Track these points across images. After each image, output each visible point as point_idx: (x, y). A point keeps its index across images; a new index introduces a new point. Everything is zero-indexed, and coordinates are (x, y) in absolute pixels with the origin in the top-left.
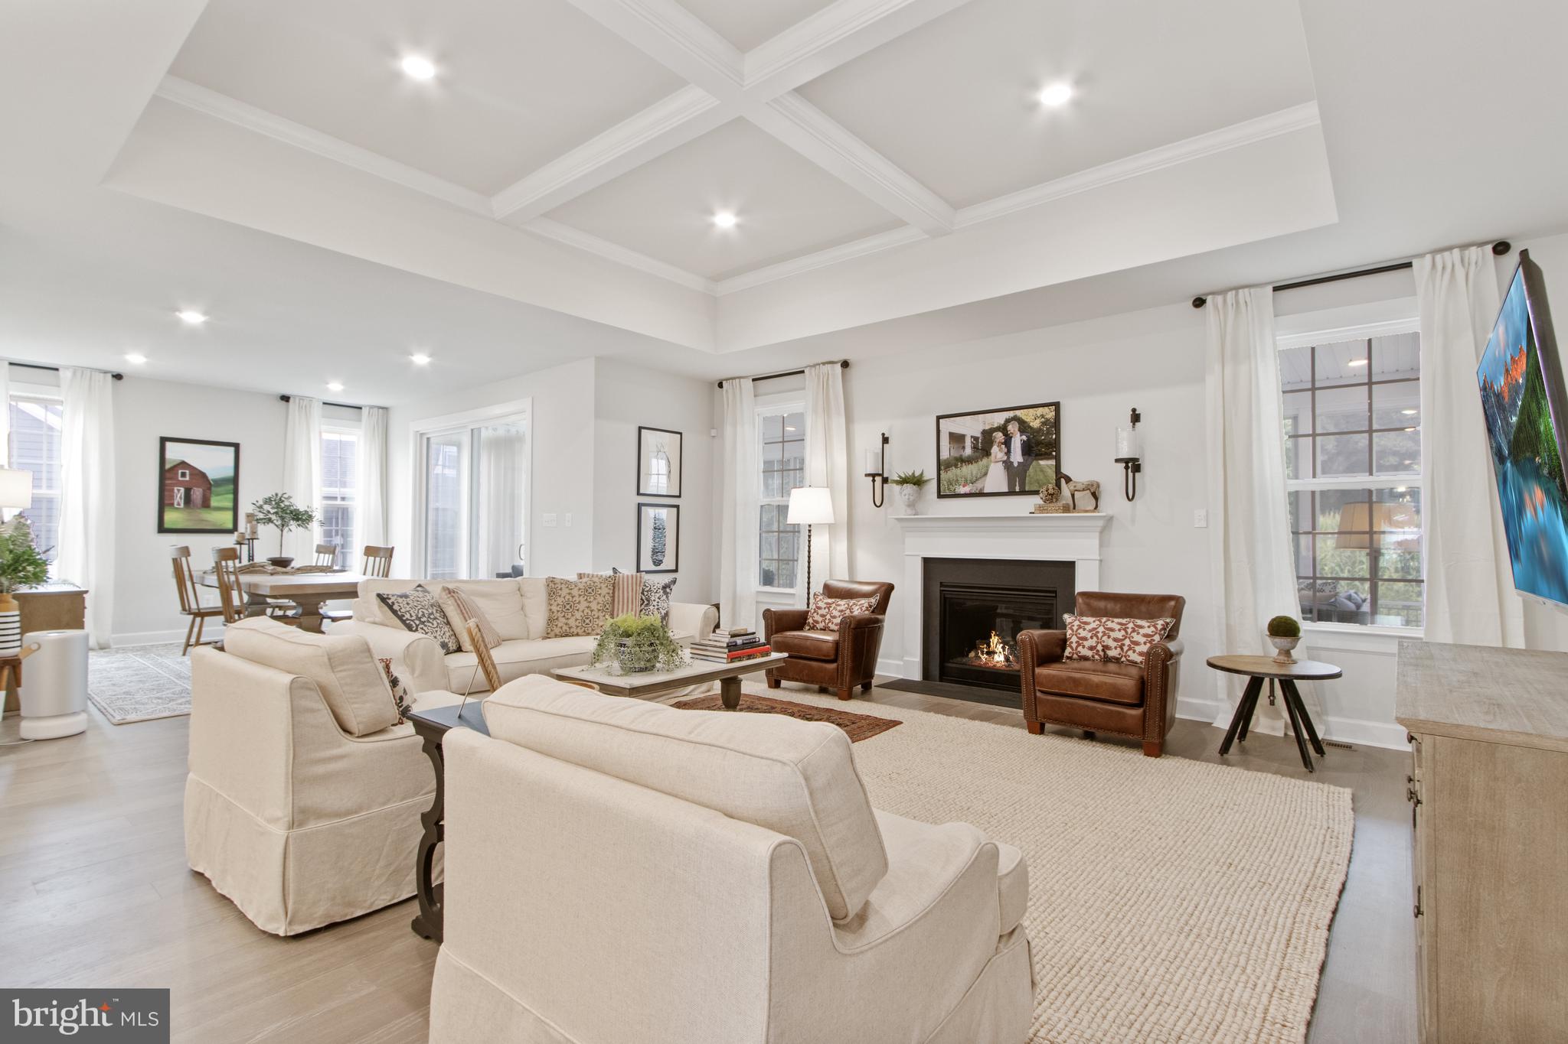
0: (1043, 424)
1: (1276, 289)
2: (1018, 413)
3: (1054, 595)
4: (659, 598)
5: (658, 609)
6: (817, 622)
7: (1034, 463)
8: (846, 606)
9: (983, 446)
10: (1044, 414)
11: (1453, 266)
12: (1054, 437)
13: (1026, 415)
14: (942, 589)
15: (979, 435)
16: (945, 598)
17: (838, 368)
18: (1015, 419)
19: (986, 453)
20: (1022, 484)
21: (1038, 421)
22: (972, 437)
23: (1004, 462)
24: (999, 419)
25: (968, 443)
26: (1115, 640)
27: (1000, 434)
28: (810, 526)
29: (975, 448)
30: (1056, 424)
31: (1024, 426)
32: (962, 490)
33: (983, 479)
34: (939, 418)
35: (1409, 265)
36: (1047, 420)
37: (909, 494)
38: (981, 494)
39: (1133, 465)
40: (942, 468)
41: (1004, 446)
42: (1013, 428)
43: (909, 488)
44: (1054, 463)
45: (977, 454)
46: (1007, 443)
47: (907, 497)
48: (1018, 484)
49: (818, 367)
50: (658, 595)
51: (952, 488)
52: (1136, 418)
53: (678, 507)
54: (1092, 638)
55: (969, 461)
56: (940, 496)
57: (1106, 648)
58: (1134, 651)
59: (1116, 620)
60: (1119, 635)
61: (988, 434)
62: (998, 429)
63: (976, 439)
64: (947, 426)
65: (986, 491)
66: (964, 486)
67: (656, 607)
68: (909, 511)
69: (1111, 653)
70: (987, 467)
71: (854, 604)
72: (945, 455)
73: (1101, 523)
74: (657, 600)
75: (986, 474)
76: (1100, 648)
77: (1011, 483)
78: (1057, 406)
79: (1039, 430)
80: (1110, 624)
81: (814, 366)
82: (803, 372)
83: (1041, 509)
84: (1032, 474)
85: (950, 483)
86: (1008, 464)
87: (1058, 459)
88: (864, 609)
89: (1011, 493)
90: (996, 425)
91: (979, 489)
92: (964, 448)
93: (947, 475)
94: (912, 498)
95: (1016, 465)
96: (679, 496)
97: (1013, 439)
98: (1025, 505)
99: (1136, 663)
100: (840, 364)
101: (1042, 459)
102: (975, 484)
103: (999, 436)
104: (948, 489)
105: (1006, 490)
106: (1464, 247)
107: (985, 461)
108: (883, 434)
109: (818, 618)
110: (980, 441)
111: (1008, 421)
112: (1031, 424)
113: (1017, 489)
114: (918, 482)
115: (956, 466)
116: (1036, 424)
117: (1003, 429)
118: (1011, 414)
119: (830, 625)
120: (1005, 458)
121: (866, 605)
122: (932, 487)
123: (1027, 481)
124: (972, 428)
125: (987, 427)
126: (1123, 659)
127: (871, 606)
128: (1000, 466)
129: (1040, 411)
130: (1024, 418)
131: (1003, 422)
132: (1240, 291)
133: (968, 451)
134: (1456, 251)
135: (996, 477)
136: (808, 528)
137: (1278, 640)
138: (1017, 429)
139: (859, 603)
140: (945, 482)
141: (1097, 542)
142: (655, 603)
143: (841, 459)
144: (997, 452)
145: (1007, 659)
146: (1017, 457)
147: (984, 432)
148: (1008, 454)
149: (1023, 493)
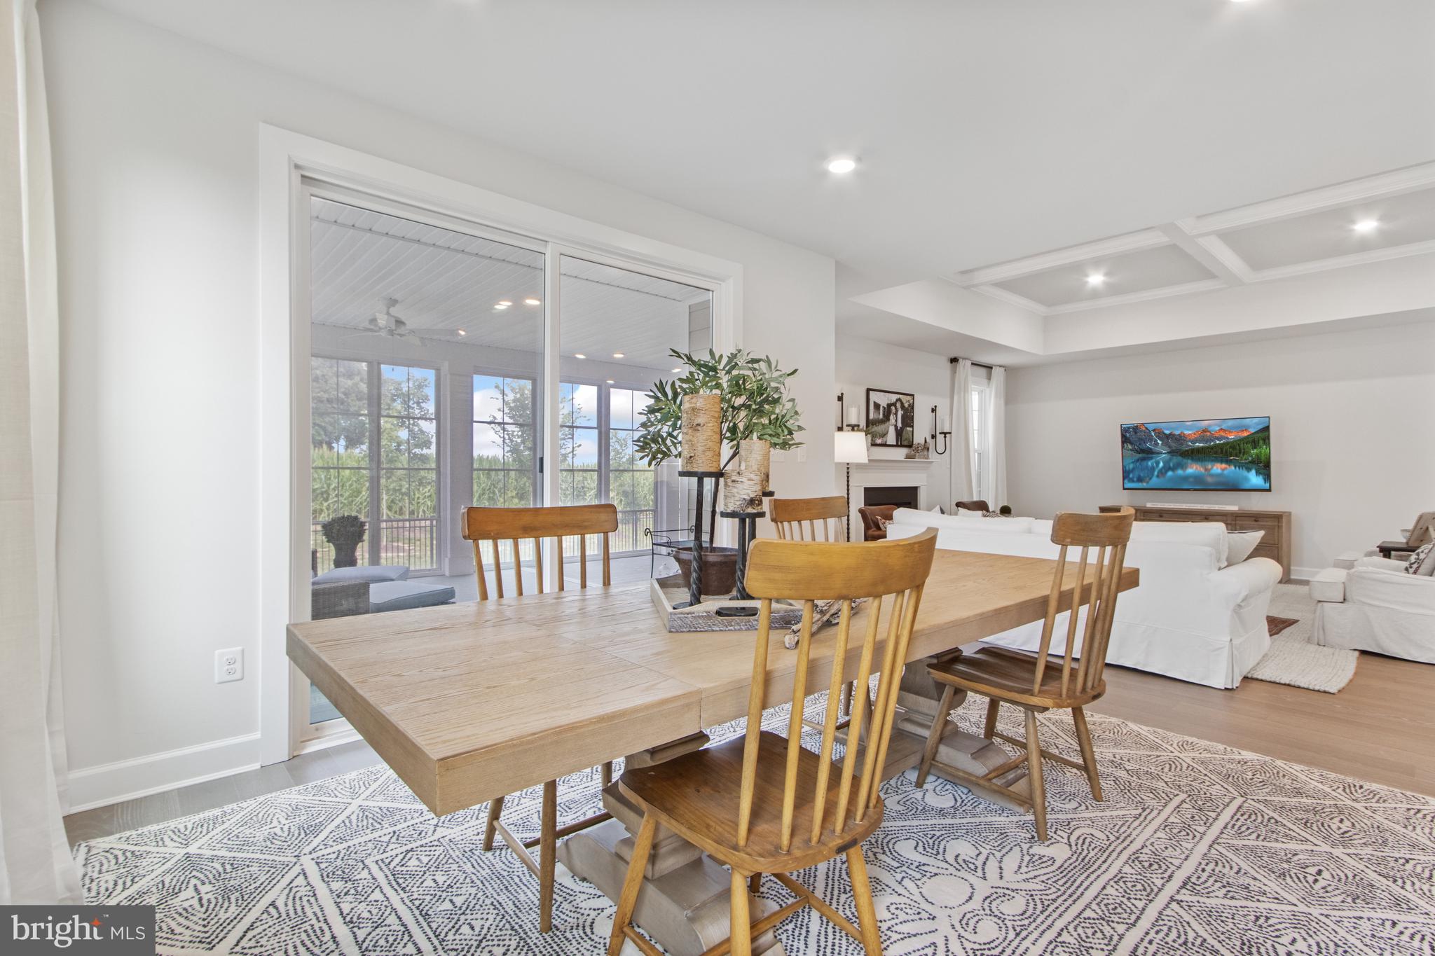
0: (909, 405)
2: (901, 396)
7: (905, 427)
13: (904, 399)
18: (900, 400)
19: (888, 418)
20: (901, 440)
28: (848, 464)
32: (878, 443)
33: (887, 435)
34: (868, 390)
38: (885, 446)
40: (868, 424)
41: (895, 417)
42: (898, 405)
46: (896, 414)
48: (899, 440)
51: (874, 441)
52: (933, 410)
62: (893, 404)
65: (887, 444)
66: (878, 440)
70: (888, 428)
72: (871, 416)
73: (928, 466)
75: (887, 433)
77: (897, 439)
83: (908, 457)
84: (904, 434)
85: (873, 436)
86: (896, 426)
87: (913, 427)
89: (897, 446)
91: (884, 442)
93: (872, 430)
95: (899, 428)
97: (898, 413)
98: (901, 453)
103: (893, 408)
105: (895, 443)
111: (897, 400)
113: (899, 443)
115: (876, 424)
118: (897, 396)
120: (895, 423)
123: (903, 439)
128: (893, 427)
135: (891, 435)
138: (900, 407)
141: (926, 475)
144: (891, 418)
146: (900, 425)
148: (896, 421)
149: (902, 446)
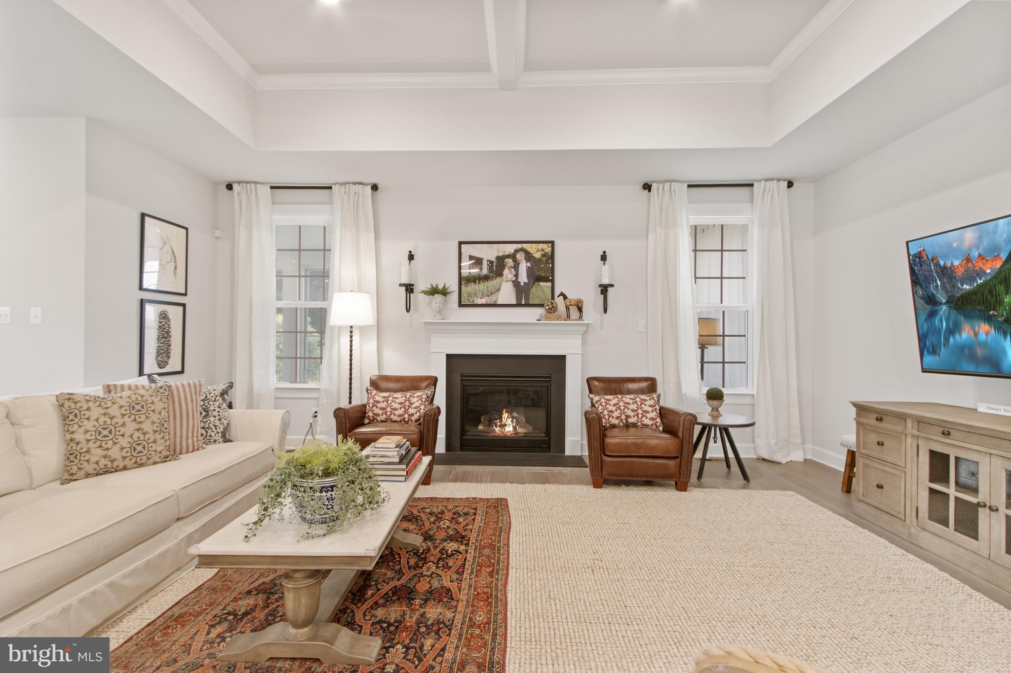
0: (544, 256)
1: (689, 186)
2: (525, 246)
3: (549, 379)
4: (219, 407)
5: (220, 420)
6: (378, 415)
7: (536, 284)
8: (404, 398)
9: (498, 267)
10: (544, 248)
11: (773, 189)
12: (551, 265)
13: (530, 248)
14: (462, 378)
15: (493, 259)
16: (464, 385)
17: (368, 189)
18: (522, 250)
19: (500, 274)
20: (527, 298)
21: (539, 253)
22: (488, 261)
23: (513, 281)
24: (510, 249)
25: (485, 265)
26: (633, 411)
27: (511, 260)
28: (351, 327)
29: (490, 268)
30: (551, 257)
31: (529, 256)
32: (480, 301)
33: (497, 293)
34: (460, 243)
35: (752, 185)
36: (546, 253)
37: (440, 303)
38: (495, 305)
39: (604, 289)
40: (463, 283)
41: (513, 270)
42: (520, 256)
43: (438, 298)
44: (551, 285)
45: (491, 274)
46: (516, 267)
47: (438, 304)
48: (523, 299)
49: (347, 186)
50: (217, 404)
51: (471, 300)
52: (604, 258)
53: (184, 305)
54: (616, 410)
55: (486, 278)
56: (461, 305)
57: (628, 417)
58: (647, 418)
59: (628, 396)
60: (634, 407)
61: (501, 260)
62: (508, 256)
63: (491, 262)
64: (467, 250)
65: (499, 303)
66: (481, 299)
67: (218, 417)
68: (438, 316)
69: (631, 420)
70: (500, 285)
71: (411, 396)
72: (466, 273)
73: (584, 328)
74: (217, 409)
75: (499, 290)
76: (623, 417)
77: (518, 298)
78: (552, 243)
79: (540, 260)
80: (626, 400)
81: (344, 184)
82: (330, 188)
84: (534, 292)
85: (469, 295)
86: (516, 284)
87: (552, 281)
88: (424, 400)
89: (518, 305)
90: (507, 253)
91: (493, 301)
92: (481, 269)
93: (467, 289)
94: (442, 306)
95: (522, 284)
96: (185, 294)
97: (520, 265)
98: (531, 315)
99: (648, 425)
100: (370, 186)
101: (542, 281)
102: (490, 297)
103: (510, 262)
104: (468, 300)
105: (514, 302)
106: (779, 180)
107: (498, 279)
108: (410, 252)
109: (377, 411)
110: (495, 264)
111: (517, 251)
112: (534, 255)
113: (523, 302)
114: (444, 292)
115: (474, 282)
116: (538, 255)
117: (513, 256)
118: (519, 246)
119: (392, 416)
120: (514, 279)
121: (424, 396)
122: (454, 297)
123: (530, 297)
124: (489, 254)
125: (500, 254)
126: (639, 424)
127: (428, 397)
128: (510, 285)
129: (541, 246)
130: (529, 250)
131: (513, 252)
132: (673, 183)
133: (485, 271)
134: (775, 181)
135: (507, 293)
136: (349, 329)
137: (711, 402)
138: (523, 258)
139: (415, 395)
140: (465, 295)
141: (580, 341)
142: (215, 413)
143: (370, 270)
144: (508, 274)
145: (515, 428)
146: (523, 278)
147: (498, 258)
148: (516, 276)
149: (528, 305)
